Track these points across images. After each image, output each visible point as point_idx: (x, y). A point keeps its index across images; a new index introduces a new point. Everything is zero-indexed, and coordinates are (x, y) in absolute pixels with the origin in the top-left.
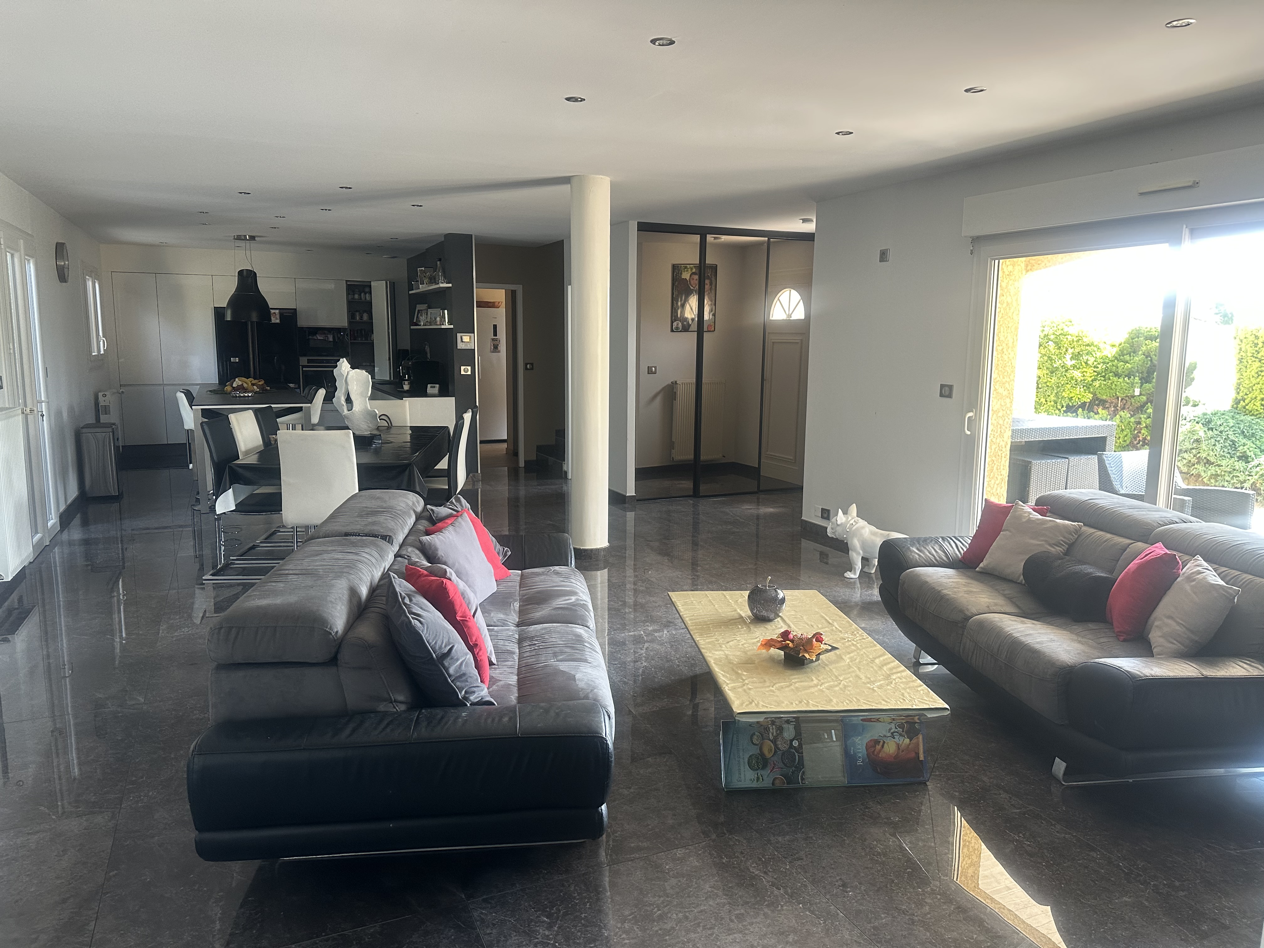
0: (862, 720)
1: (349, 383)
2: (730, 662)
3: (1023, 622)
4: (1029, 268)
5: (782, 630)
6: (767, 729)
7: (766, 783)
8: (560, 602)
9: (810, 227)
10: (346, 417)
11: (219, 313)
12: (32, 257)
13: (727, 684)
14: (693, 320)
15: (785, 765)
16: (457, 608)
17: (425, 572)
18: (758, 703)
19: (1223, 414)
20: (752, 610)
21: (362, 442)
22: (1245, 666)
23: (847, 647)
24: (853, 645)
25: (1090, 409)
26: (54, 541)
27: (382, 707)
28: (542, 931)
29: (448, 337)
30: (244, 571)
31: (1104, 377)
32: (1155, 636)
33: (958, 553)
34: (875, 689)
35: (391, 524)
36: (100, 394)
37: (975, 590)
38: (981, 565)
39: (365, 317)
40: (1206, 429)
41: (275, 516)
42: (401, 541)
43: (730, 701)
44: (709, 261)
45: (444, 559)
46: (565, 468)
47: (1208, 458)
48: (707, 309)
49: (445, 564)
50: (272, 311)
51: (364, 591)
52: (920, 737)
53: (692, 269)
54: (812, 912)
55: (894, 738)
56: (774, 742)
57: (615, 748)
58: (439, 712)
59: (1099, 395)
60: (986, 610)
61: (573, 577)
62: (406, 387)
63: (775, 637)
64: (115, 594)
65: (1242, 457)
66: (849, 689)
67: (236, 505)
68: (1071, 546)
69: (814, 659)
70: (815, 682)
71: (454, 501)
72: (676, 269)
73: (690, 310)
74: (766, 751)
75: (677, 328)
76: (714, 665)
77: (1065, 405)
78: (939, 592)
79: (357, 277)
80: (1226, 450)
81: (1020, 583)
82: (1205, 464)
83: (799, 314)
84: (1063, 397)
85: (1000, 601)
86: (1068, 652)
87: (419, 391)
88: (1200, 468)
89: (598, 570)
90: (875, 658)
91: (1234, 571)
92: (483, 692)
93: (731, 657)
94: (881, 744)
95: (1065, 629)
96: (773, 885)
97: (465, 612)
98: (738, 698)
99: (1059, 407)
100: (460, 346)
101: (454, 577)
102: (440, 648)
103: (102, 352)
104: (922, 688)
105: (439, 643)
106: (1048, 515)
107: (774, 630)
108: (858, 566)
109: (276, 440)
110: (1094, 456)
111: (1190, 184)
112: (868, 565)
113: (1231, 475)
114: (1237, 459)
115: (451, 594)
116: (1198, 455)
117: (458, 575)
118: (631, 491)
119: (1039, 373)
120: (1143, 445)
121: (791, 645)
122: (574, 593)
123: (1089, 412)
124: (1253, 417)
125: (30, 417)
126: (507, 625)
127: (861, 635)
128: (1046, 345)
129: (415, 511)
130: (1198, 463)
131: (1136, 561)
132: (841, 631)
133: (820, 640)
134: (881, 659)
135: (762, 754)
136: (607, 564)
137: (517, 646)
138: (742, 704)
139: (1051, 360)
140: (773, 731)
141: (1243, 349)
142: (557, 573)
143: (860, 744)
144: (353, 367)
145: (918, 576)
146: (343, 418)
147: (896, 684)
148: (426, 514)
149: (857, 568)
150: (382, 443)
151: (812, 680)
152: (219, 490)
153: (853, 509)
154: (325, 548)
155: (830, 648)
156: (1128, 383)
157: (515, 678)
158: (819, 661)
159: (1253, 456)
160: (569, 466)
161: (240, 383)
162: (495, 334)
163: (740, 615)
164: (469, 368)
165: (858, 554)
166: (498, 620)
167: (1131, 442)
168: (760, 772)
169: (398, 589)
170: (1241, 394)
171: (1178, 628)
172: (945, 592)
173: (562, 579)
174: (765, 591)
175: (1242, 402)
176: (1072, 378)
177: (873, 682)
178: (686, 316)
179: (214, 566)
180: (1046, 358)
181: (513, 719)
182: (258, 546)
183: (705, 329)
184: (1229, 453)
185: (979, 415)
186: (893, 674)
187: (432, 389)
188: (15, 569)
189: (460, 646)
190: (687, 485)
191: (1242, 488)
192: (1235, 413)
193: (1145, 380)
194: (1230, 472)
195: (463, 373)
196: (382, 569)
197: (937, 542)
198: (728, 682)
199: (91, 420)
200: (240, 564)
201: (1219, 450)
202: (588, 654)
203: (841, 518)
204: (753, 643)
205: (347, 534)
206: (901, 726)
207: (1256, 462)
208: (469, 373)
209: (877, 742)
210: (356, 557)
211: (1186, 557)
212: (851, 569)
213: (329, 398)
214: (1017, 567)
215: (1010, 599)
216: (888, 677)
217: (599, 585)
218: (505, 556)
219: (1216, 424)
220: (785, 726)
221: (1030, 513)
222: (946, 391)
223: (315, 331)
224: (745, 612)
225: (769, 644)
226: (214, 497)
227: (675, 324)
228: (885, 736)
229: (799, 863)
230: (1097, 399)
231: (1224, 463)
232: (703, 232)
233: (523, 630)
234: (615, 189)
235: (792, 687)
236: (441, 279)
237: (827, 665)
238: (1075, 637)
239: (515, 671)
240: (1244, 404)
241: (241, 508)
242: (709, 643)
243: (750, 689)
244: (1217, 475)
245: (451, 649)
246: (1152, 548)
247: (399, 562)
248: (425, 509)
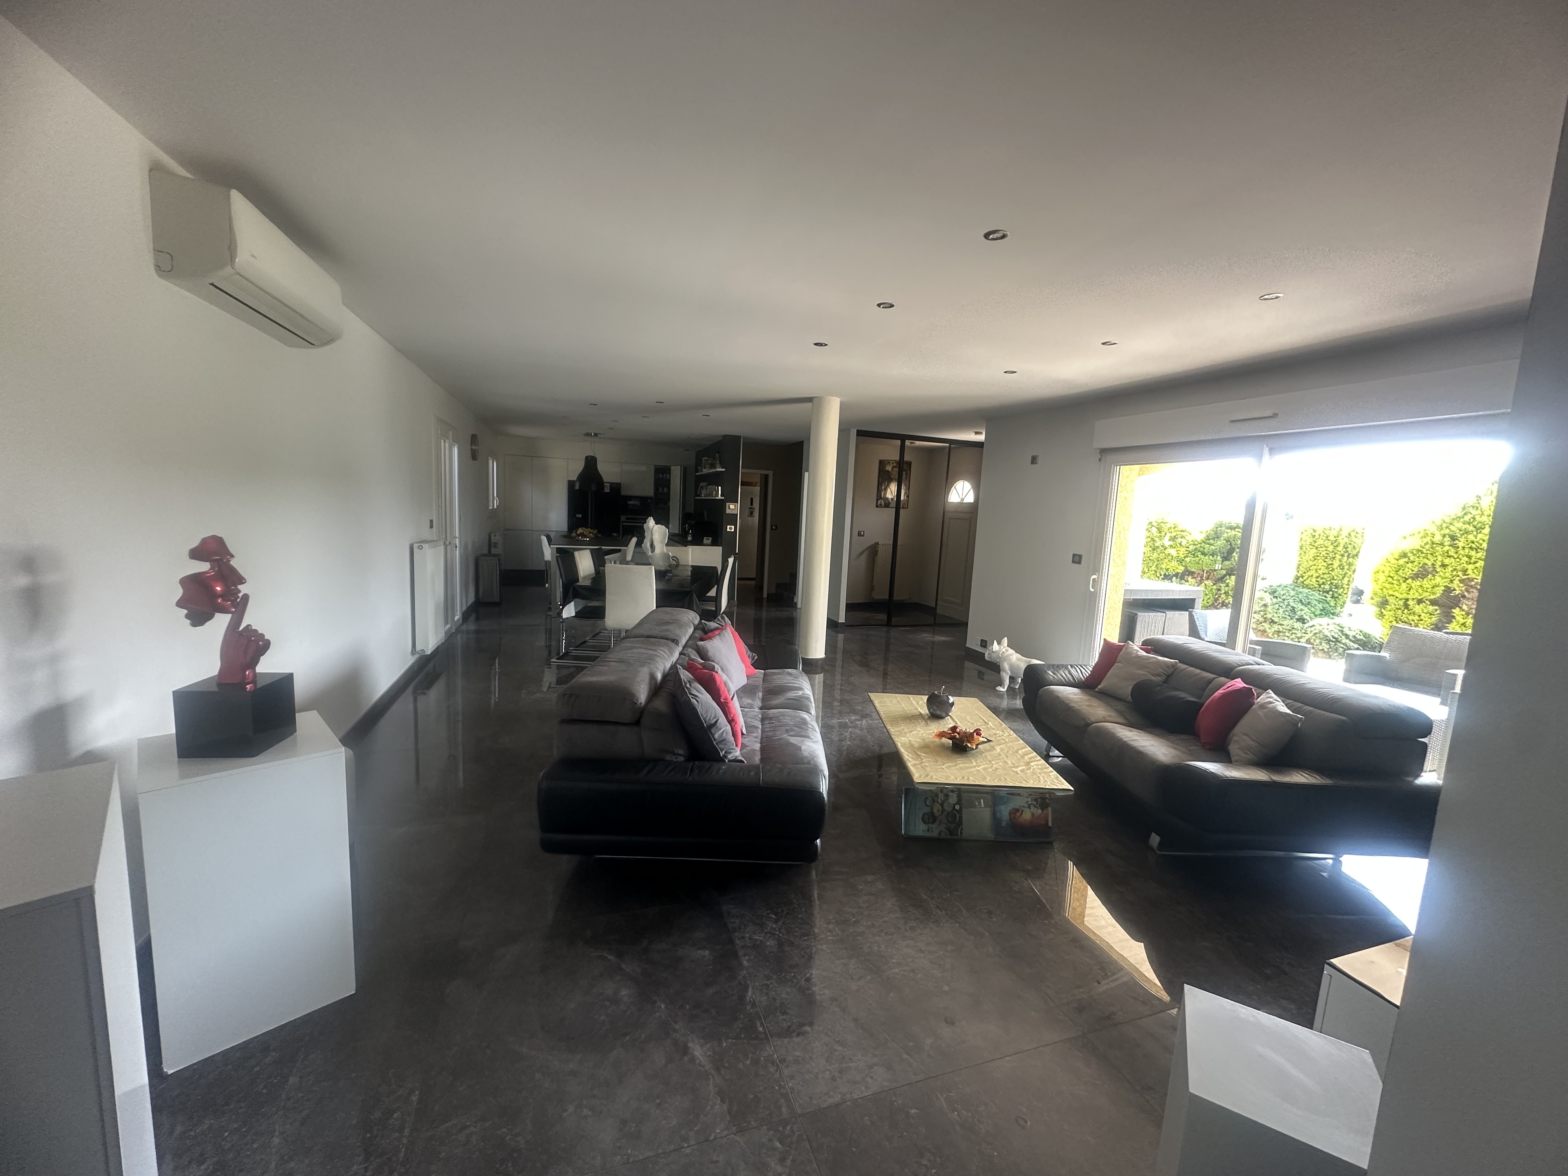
0: (1007, 794)
1: (654, 534)
2: (912, 746)
3: (1130, 731)
4: (1141, 473)
5: (951, 726)
6: (937, 795)
7: (935, 834)
8: (791, 694)
9: (981, 438)
10: (650, 557)
11: (571, 484)
12: (456, 443)
13: (910, 762)
14: (892, 499)
15: (949, 822)
16: (721, 693)
17: (700, 667)
18: (932, 776)
19: (1286, 587)
20: (929, 710)
21: (661, 575)
22: (1306, 775)
23: (998, 741)
24: (1003, 739)
25: (1182, 578)
26: (458, 630)
27: (668, 757)
28: (771, 925)
29: (721, 505)
30: (576, 658)
31: (1194, 555)
32: (1233, 748)
33: (1082, 677)
34: (1019, 772)
35: (678, 632)
36: (492, 535)
37: (1094, 705)
38: (1099, 687)
39: (665, 490)
40: (1272, 597)
41: (600, 622)
42: (684, 644)
43: (912, 774)
44: (907, 458)
45: (712, 659)
46: (795, 600)
47: (1273, 618)
48: (903, 492)
49: (713, 661)
50: (605, 484)
51: (659, 676)
52: (1050, 809)
53: (893, 463)
54: (965, 929)
55: (1030, 808)
56: (942, 805)
57: (828, 801)
58: (707, 764)
59: (1189, 568)
60: (1103, 720)
61: (800, 677)
62: (690, 538)
63: (946, 730)
64: (493, 667)
65: (1300, 619)
66: (1000, 770)
67: (576, 613)
68: (1168, 676)
69: (974, 748)
70: (974, 764)
71: (720, 618)
72: (882, 463)
73: (891, 492)
74: (935, 811)
75: (881, 505)
76: (900, 747)
77: (1163, 574)
78: (1067, 704)
79: (662, 463)
80: (1287, 613)
81: (1129, 702)
82: (1270, 623)
83: (970, 498)
84: (1161, 568)
85: (1113, 714)
86: (1165, 755)
87: (697, 542)
88: (1266, 626)
89: (816, 674)
90: (1018, 750)
91: (1298, 703)
92: (737, 753)
93: (913, 743)
94: (1020, 812)
95: (1162, 738)
96: (937, 907)
97: (726, 697)
98: (917, 772)
99: (1158, 575)
100: (728, 511)
101: (720, 671)
102: (710, 720)
103: (495, 507)
104: (1053, 773)
105: (709, 716)
106: (1152, 653)
107: (946, 724)
108: (1007, 682)
109: (604, 571)
110: (1185, 612)
111: (1271, 415)
112: (1014, 683)
113: (1291, 633)
114: (1296, 621)
115: (718, 682)
116: (1265, 616)
117: (722, 670)
118: (842, 619)
119: (1145, 550)
120: (1222, 607)
121: (957, 736)
122: (801, 689)
123: (1181, 580)
124: (1309, 590)
125: (449, 547)
126: (754, 708)
127: (1008, 732)
128: (1150, 530)
129: (693, 624)
130: (1265, 622)
131: (1221, 691)
132: (994, 729)
133: (979, 734)
134: (1023, 750)
135: (932, 813)
136: (823, 670)
137: (760, 723)
138: (920, 777)
139: (1153, 541)
140: (941, 796)
141: (1303, 539)
142: (790, 674)
143: (1005, 812)
144: (656, 523)
145: (1052, 692)
146: (647, 557)
147: (1034, 769)
148: (701, 626)
149: (1005, 683)
150: (673, 576)
151: (972, 763)
152: (565, 603)
153: (1005, 641)
154: (635, 645)
155: (986, 740)
156: (1212, 561)
157: (759, 745)
158: (978, 750)
159: (1309, 619)
160: (799, 599)
161: (582, 531)
162: (752, 504)
163: (920, 713)
164: (733, 527)
165: (1007, 673)
166: (747, 704)
167: (1213, 604)
168: (930, 825)
169: (682, 677)
170: (1300, 572)
171: (1252, 743)
172: (1072, 704)
173: (792, 678)
174: (940, 696)
175: (1301, 578)
176: (1169, 554)
177: (1017, 767)
178: (887, 496)
179: (558, 654)
180: (1150, 539)
181: (757, 774)
182: (587, 642)
183: (901, 507)
184: (1289, 616)
185: (1100, 577)
186: (1032, 762)
187: (707, 540)
188: (433, 647)
189: (723, 720)
190: (883, 617)
191: (1300, 642)
192: (1295, 586)
193: (1226, 558)
194: (1290, 630)
195: (728, 530)
196: (671, 663)
197: (1067, 668)
198: (910, 760)
199: (486, 551)
200: (575, 653)
201: (1281, 613)
202: (810, 733)
203: (995, 647)
204: (930, 734)
205: (648, 637)
206: (1036, 800)
207: (1311, 624)
208: (733, 530)
209: (1017, 810)
210: (655, 653)
211: (1260, 691)
212: (1001, 684)
213: (639, 544)
214: (1127, 690)
215: (1120, 713)
216: (1028, 764)
217: (817, 685)
218: (753, 659)
219: (1280, 594)
220: (950, 794)
221: (1138, 651)
222: (1077, 559)
223: (631, 498)
224: (924, 711)
225: (942, 735)
226: (561, 607)
227: (879, 502)
228: (1023, 807)
229: (956, 893)
230: (1188, 571)
231: (1285, 623)
232: (903, 438)
233: (764, 712)
234: (843, 407)
235: (957, 767)
236: (718, 465)
237: (983, 752)
238: (1170, 744)
239: (759, 740)
240: (1303, 580)
241: (579, 615)
242: (897, 731)
243: (926, 766)
244: (1280, 632)
245: (716, 722)
246: (1233, 682)
247: (682, 659)
248: (700, 622)
